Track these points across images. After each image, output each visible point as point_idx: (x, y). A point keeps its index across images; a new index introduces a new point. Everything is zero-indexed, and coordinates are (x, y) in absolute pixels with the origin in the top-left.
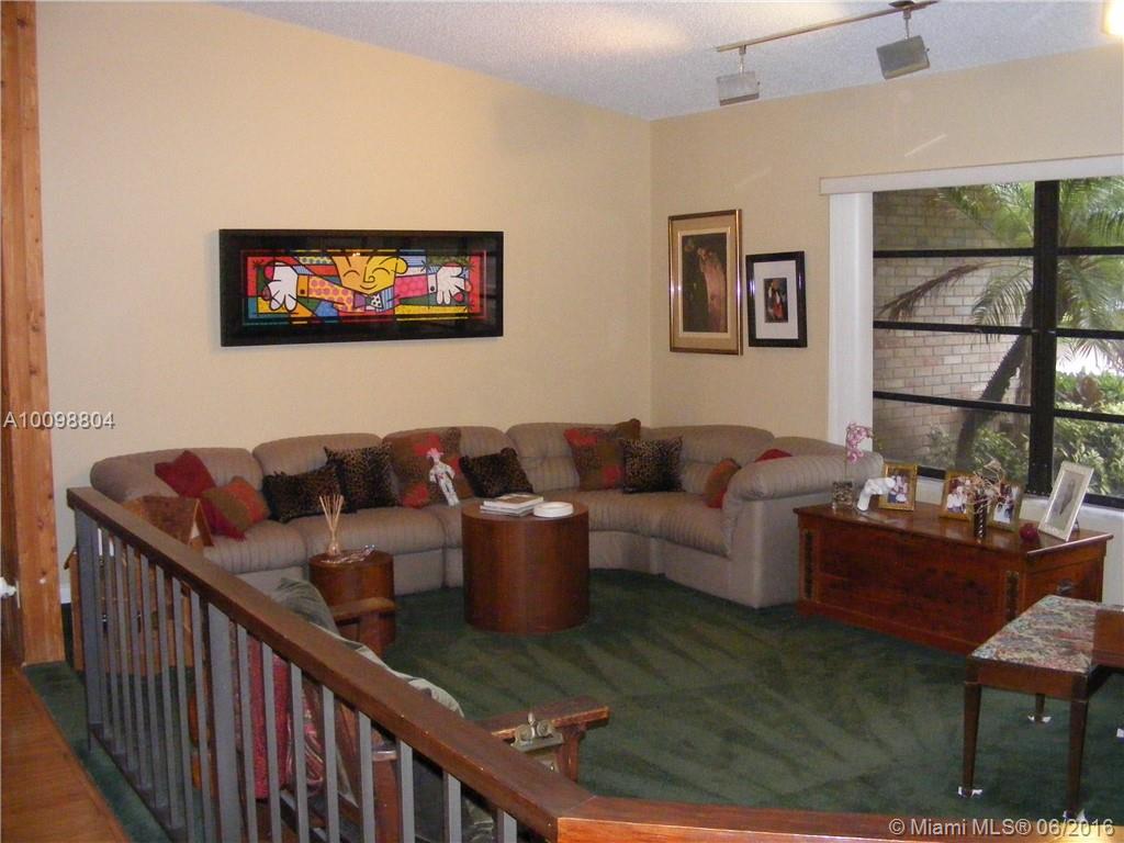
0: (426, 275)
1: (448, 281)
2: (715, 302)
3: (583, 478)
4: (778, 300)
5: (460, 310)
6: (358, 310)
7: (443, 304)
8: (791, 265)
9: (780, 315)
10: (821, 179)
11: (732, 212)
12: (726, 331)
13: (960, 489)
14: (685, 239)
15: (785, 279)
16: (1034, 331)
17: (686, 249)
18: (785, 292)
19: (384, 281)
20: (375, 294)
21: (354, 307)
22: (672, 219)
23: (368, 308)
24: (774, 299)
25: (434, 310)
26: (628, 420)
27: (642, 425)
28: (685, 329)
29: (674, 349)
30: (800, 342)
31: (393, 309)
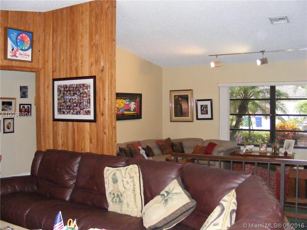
0: (129, 104)
1: (133, 105)
2: (185, 110)
3: (162, 152)
4: (205, 109)
5: (135, 112)
6: (118, 113)
7: (132, 111)
8: (209, 102)
9: (205, 113)
10: (218, 83)
11: (191, 90)
12: (188, 117)
13: (263, 147)
14: (175, 96)
15: (207, 105)
16: (271, 115)
17: (175, 98)
18: (207, 108)
19: (122, 105)
20: (121, 109)
21: (117, 112)
22: (171, 91)
23: (120, 112)
24: (203, 109)
25: (131, 113)
26: (168, 138)
27: (171, 139)
28: (175, 116)
29: (171, 121)
30: (212, 119)
31: (124, 112)
